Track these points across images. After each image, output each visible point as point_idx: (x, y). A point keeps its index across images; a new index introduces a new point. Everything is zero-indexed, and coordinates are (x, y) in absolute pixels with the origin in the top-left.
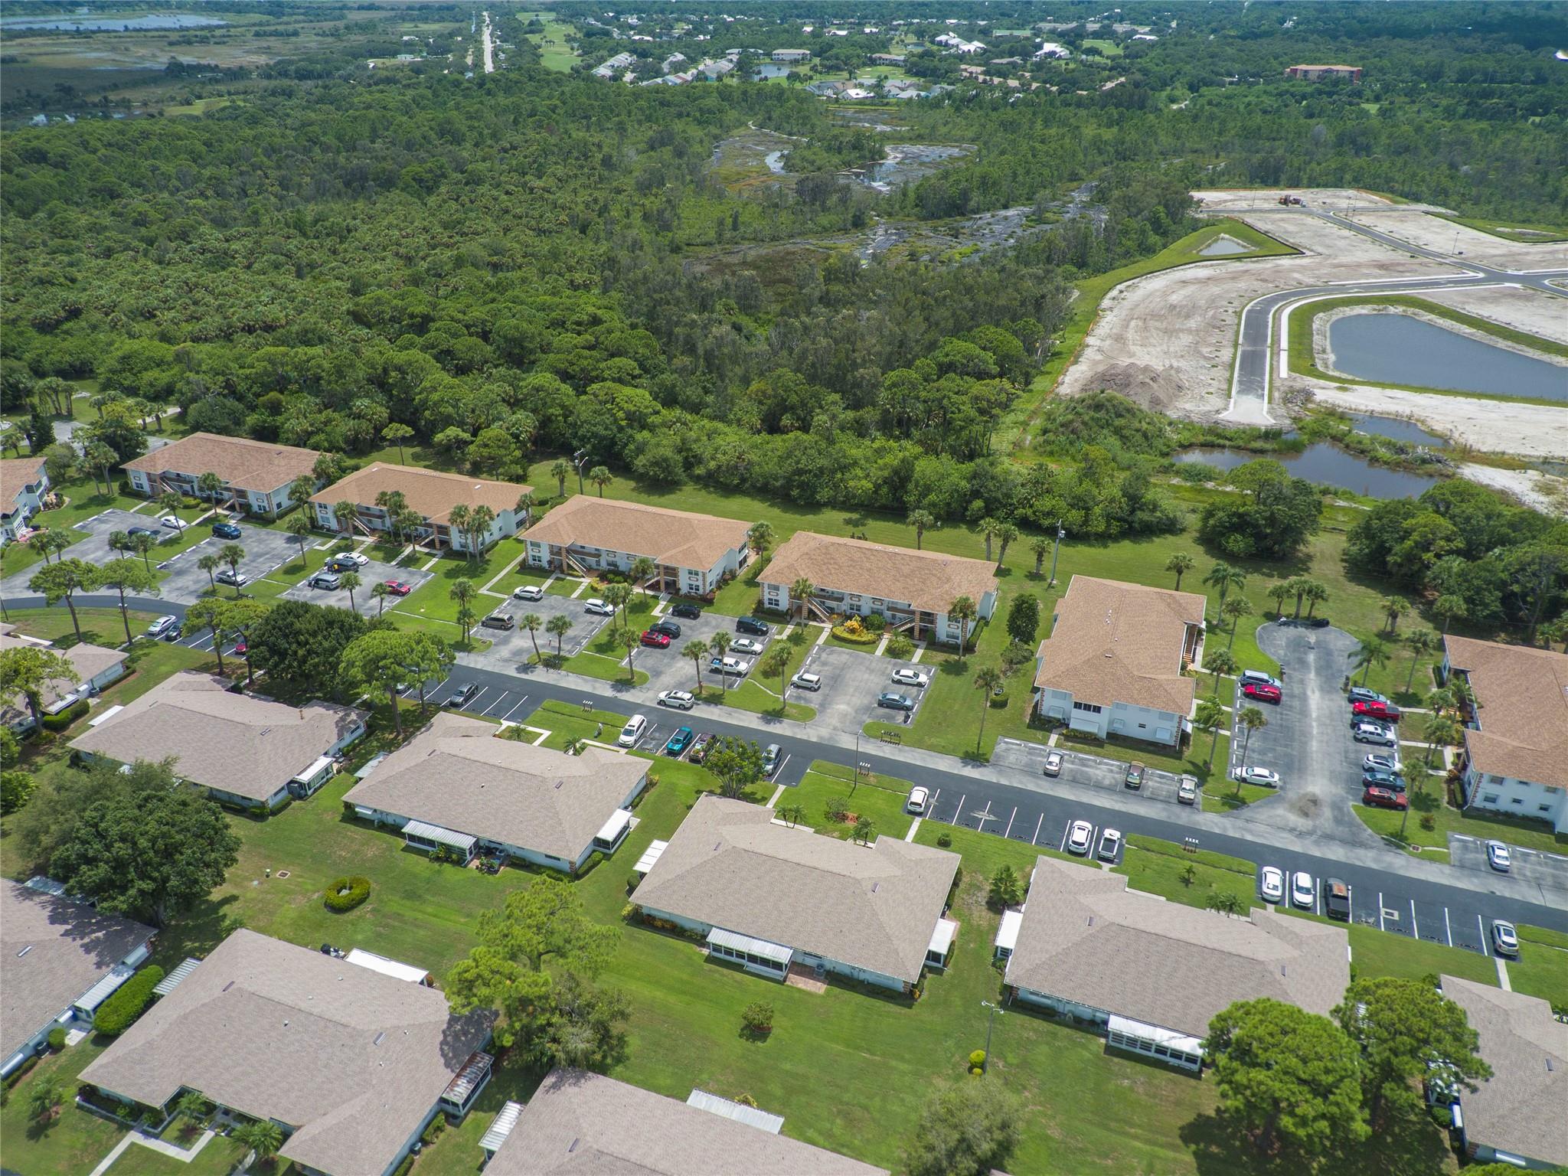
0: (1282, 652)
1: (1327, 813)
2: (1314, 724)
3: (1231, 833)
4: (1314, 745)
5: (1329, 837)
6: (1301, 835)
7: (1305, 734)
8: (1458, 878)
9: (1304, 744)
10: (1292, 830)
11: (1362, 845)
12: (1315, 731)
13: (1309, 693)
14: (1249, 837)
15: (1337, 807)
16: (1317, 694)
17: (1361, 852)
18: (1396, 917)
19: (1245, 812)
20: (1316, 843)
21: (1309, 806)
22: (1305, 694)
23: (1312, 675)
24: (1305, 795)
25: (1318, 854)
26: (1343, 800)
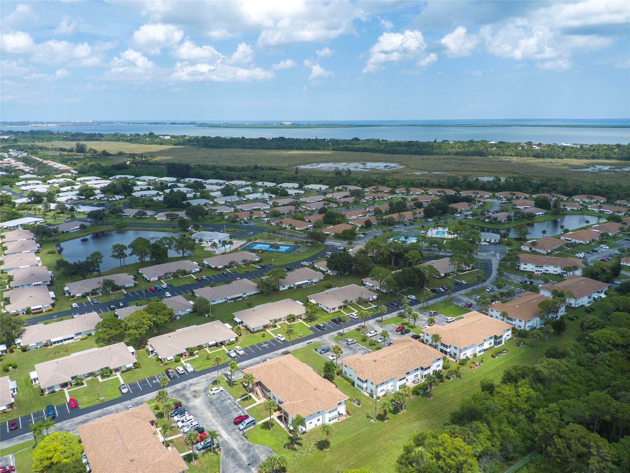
0: (257, 451)
1: (189, 396)
2: (216, 424)
3: (209, 374)
4: (209, 415)
5: (184, 388)
6: (191, 385)
7: (215, 417)
8: (141, 399)
9: (212, 412)
10: (194, 384)
11: (173, 392)
12: (214, 421)
13: (229, 437)
14: (204, 376)
15: (188, 400)
16: (226, 439)
17: (172, 390)
18: (154, 382)
19: (210, 382)
20: (186, 385)
21: (196, 395)
22: (230, 435)
23: (235, 447)
24: (199, 396)
25: (183, 383)
26: (187, 403)
